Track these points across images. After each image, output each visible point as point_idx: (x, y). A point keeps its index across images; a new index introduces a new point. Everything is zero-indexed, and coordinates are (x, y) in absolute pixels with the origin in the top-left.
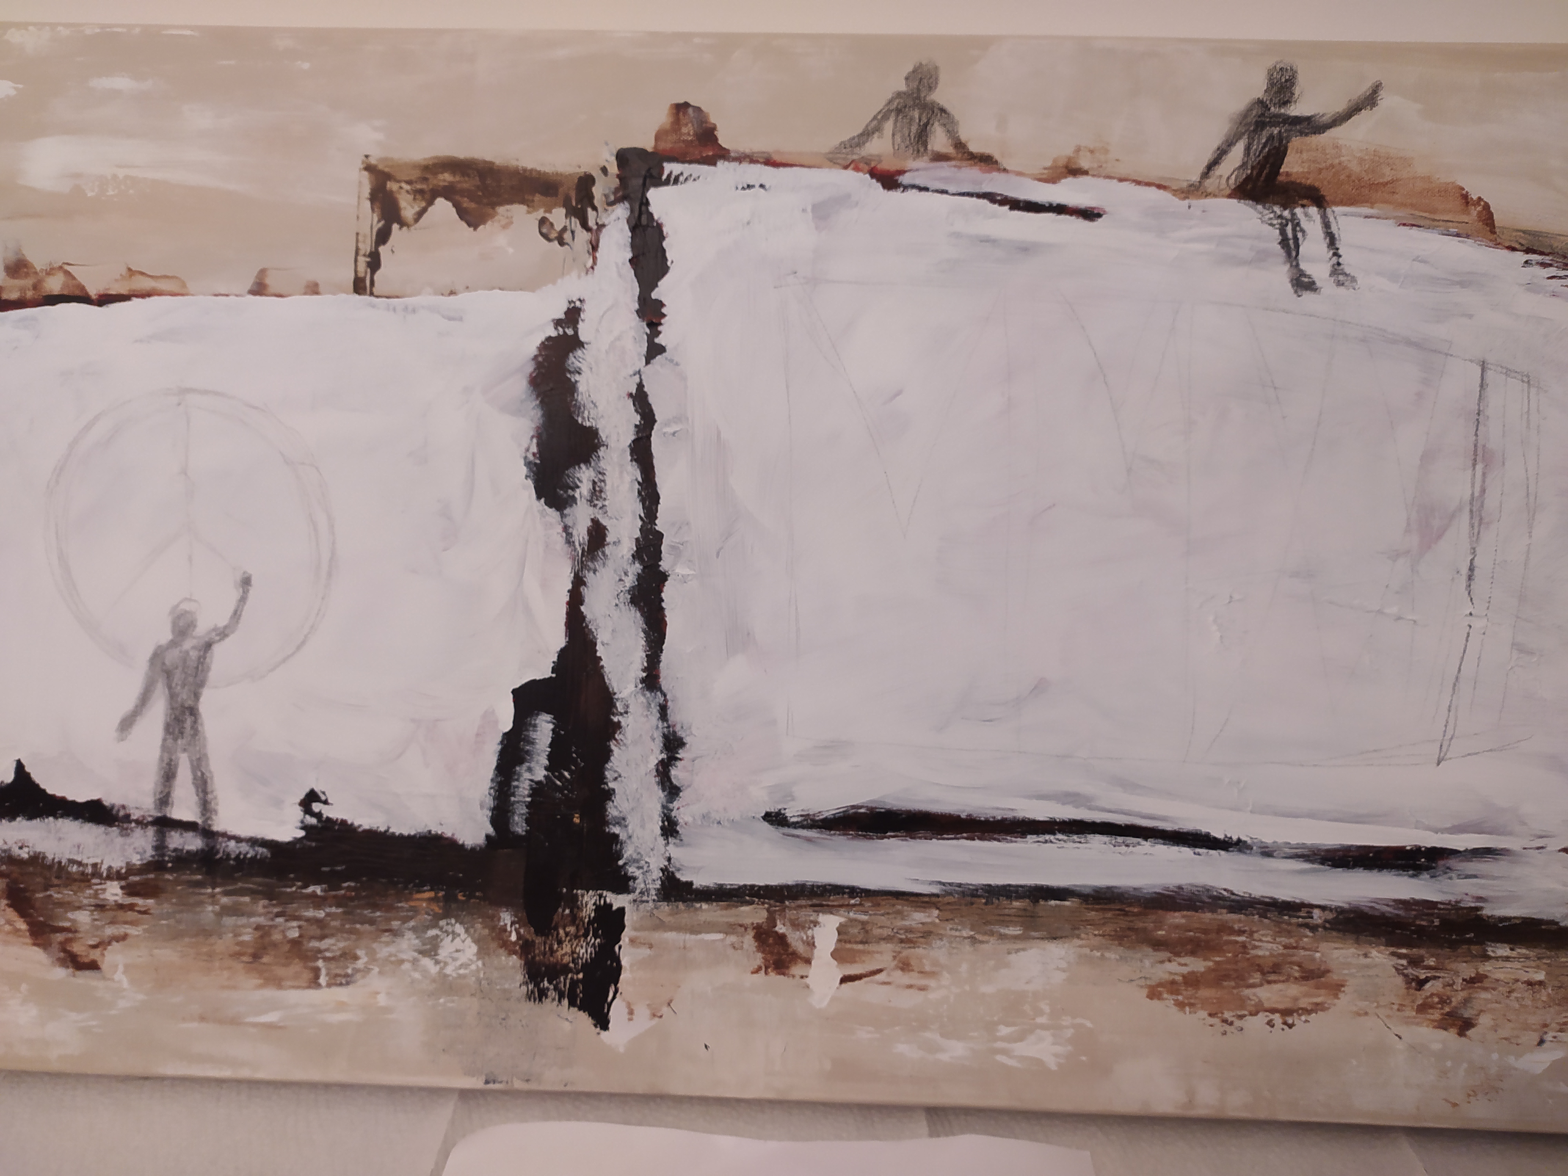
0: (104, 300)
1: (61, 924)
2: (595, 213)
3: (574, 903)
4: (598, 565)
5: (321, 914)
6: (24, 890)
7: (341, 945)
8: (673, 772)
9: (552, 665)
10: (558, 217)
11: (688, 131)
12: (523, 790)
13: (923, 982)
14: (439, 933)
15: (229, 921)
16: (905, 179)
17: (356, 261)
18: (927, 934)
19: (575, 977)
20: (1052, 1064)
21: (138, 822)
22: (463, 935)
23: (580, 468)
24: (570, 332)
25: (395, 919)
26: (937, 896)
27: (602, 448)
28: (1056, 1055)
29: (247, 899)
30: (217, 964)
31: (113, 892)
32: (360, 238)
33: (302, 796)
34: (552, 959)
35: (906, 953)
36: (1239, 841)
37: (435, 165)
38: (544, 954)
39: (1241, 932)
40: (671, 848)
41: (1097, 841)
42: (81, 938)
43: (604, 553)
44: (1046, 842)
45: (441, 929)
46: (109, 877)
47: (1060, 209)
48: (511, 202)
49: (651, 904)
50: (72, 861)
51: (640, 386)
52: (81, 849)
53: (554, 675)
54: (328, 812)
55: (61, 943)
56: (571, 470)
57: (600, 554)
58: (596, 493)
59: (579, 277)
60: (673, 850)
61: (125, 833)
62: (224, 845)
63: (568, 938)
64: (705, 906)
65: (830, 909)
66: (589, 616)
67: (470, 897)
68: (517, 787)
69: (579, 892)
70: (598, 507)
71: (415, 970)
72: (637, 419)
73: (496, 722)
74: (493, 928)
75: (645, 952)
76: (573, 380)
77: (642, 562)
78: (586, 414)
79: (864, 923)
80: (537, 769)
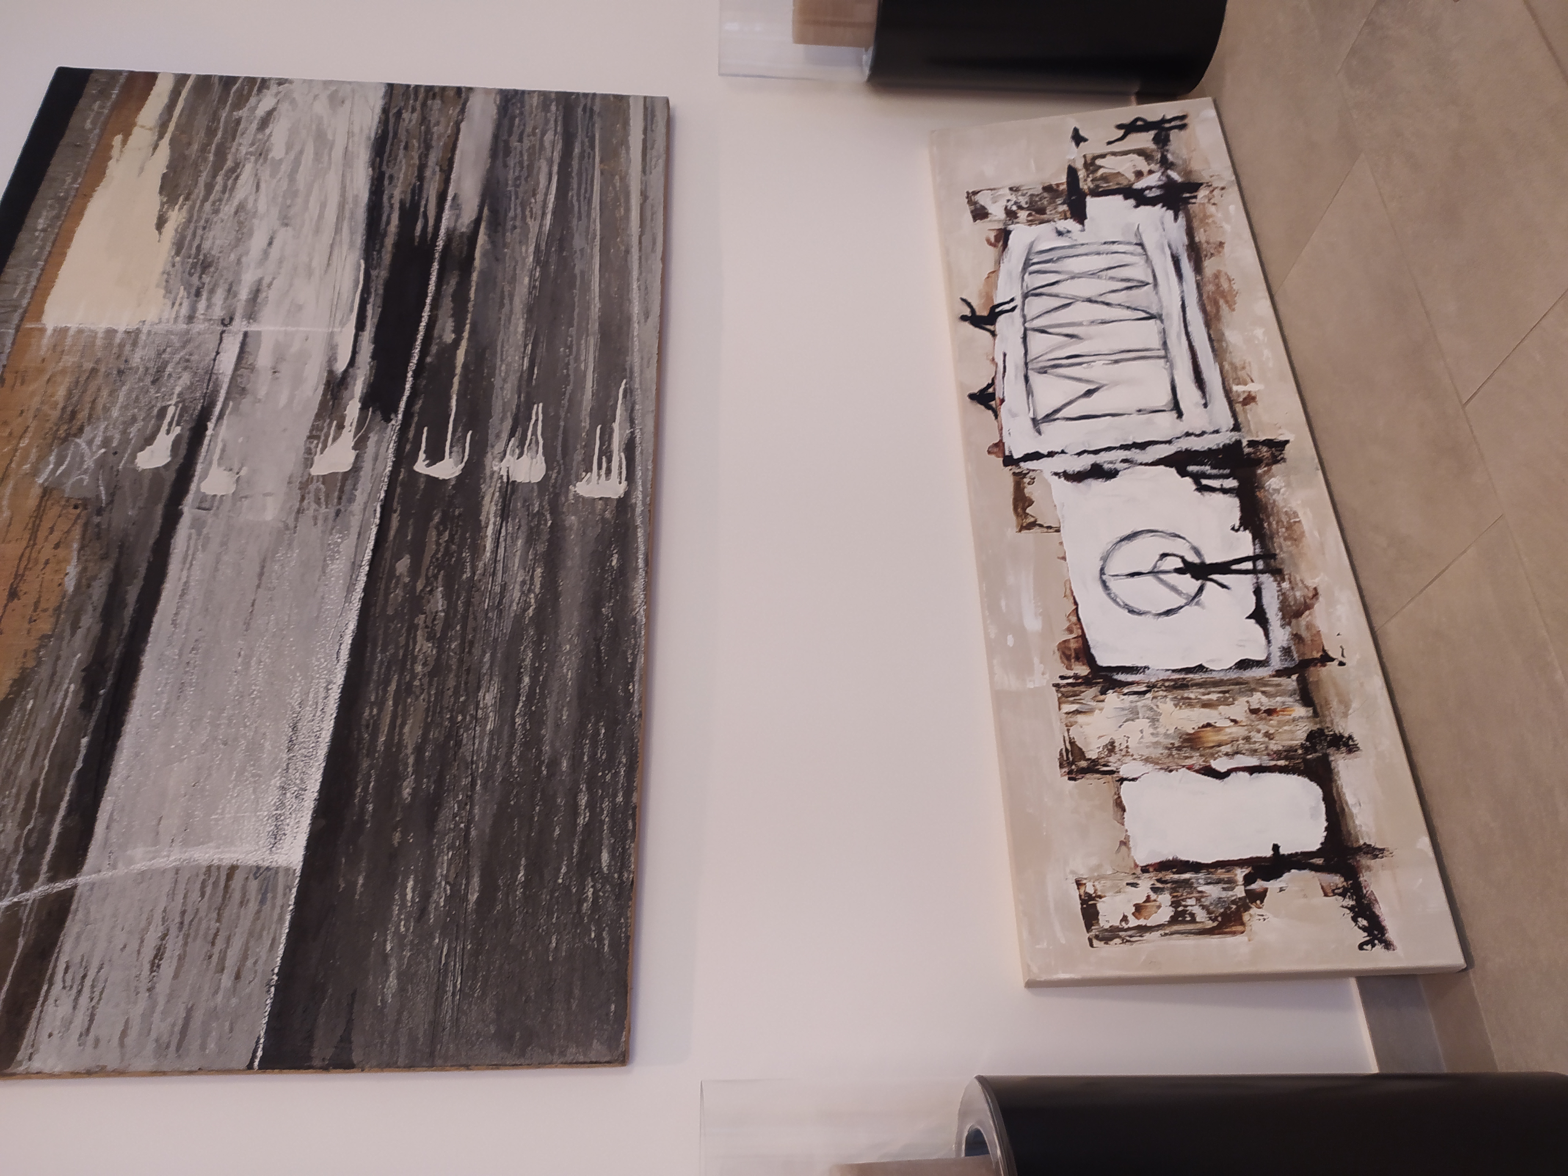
0: (1076, 603)
1: (1303, 600)
2: (1024, 471)
3: (1249, 454)
4: (1135, 460)
5: (1274, 523)
6: (1294, 613)
7: (1283, 516)
8: (1197, 433)
9: (1170, 469)
10: (1026, 480)
11: (996, 450)
12: (1215, 472)
13: (1247, 363)
14: (1270, 489)
15: (1285, 549)
16: (1001, 397)
17: (1050, 532)
18: (1232, 364)
21: (1257, 579)
22: (1269, 482)
23: (1104, 467)
24: (1062, 474)
25: (1269, 501)
26: (1218, 364)
27: (1097, 462)
28: (1261, 329)
29: (1276, 544)
30: (1302, 551)
31: (1286, 585)
32: (1043, 532)
33: (1233, 532)
35: (1239, 368)
36: (1181, 299)
37: (1016, 514)
38: (1269, 459)
39: (1209, 294)
41: (1190, 329)
42: (1306, 594)
44: (1194, 342)
45: (1268, 489)
46: (1281, 587)
48: (1024, 494)
49: (1243, 434)
50: (1278, 598)
51: (1075, 454)
52: (1273, 596)
53: (1174, 468)
54: (1238, 524)
55: (1310, 600)
56: (1105, 470)
57: (1131, 460)
58: (1111, 462)
59: (1044, 473)
60: (1224, 429)
61: (1262, 583)
62: (1258, 553)
63: (1262, 454)
64: (1240, 420)
65: (1231, 389)
66: (1152, 460)
67: (1255, 482)
70: (1116, 461)
71: (1285, 494)
72: (1086, 454)
74: (1264, 475)
75: (1260, 433)
77: (1131, 449)
78: (1087, 467)
79: (1233, 380)
80: (1207, 469)
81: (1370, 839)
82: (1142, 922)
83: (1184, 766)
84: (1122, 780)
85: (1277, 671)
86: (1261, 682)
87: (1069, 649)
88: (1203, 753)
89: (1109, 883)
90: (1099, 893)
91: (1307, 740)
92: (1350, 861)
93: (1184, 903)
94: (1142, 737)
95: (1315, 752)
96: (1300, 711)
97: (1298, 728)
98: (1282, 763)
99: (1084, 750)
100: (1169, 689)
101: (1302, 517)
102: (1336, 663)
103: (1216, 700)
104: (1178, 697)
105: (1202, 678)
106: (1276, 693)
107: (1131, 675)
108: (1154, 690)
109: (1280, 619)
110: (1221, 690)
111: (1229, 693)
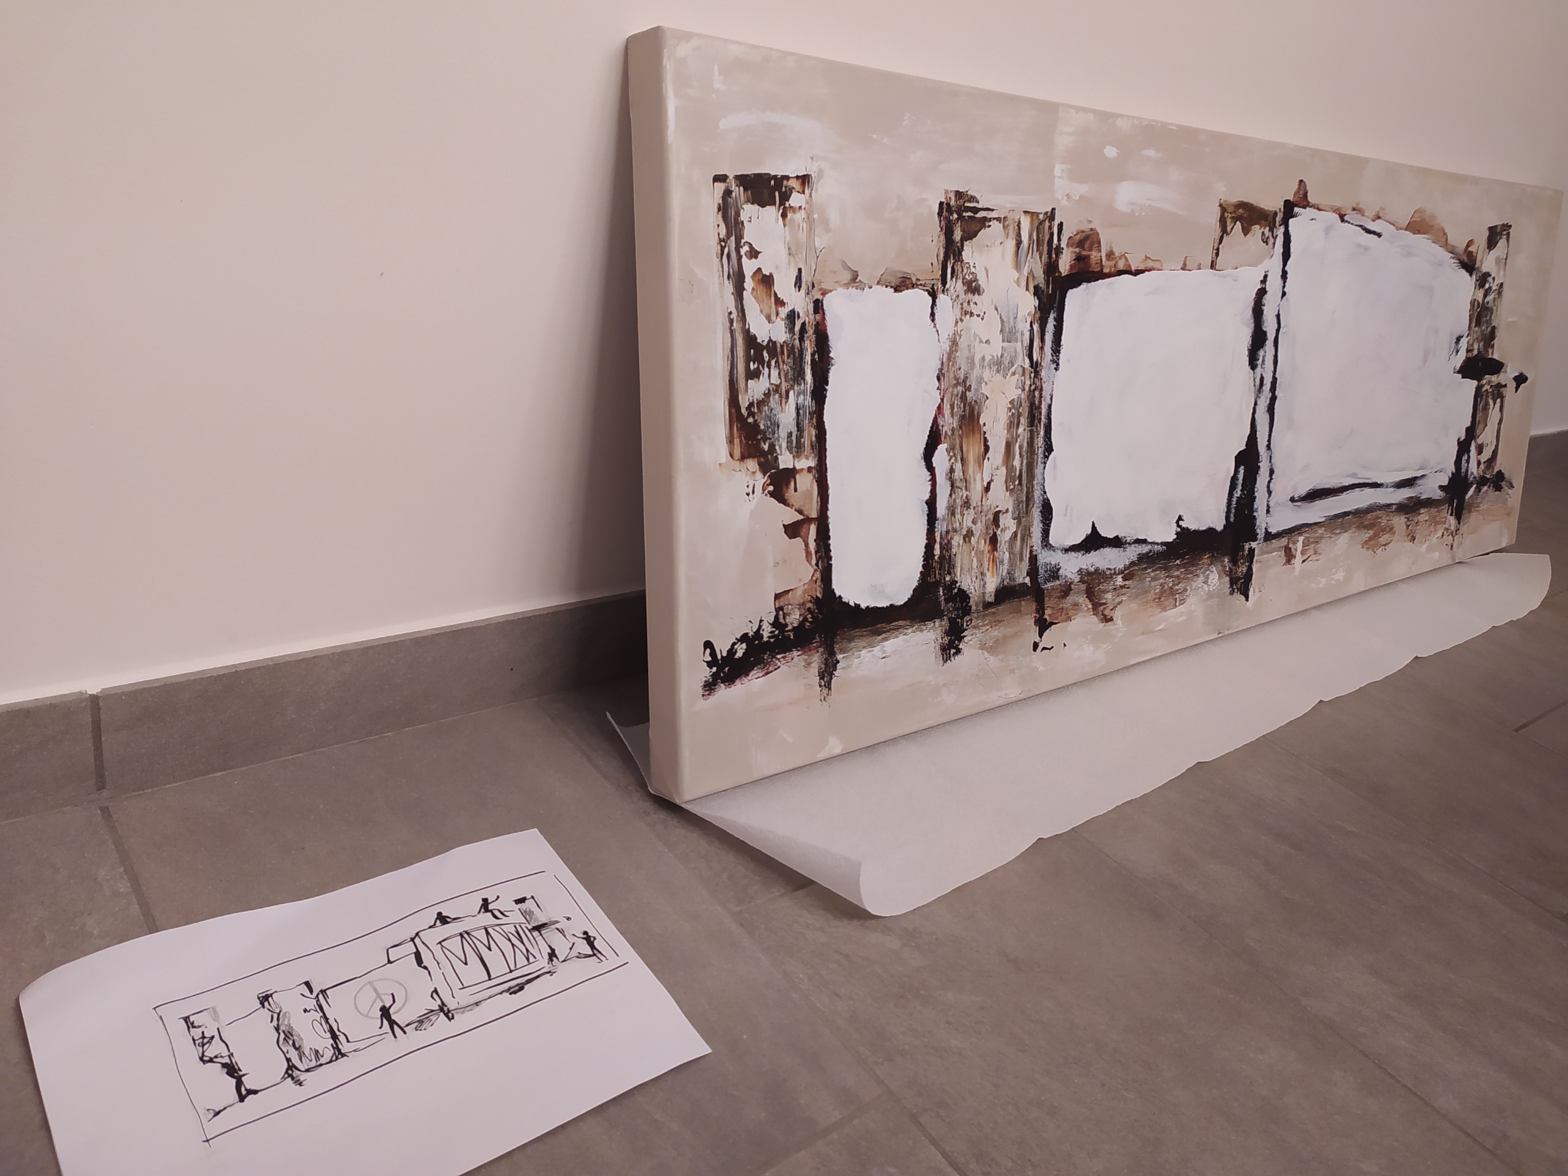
0: (1136, 273)
1: (1102, 602)
2: (1276, 229)
3: (1243, 549)
4: (1261, 395)
5: (1179, 573)
6: (1092, 588)
7: (1184, 586)
8: (1271, 485)
9: (1245, 443)
10: (1267, 231)
11: (1301, 192)
12: (1234, 501)
13: (1319, 557)
15: (1153, 584)
16: (1345, 219)
17: (1213, 253)
18: (1321, 538)
19: (1242, 581)
20: (1342, 580)
21: (1128, 543)
22: (1215, 572)
23: (1260, 350)
24: (1264, 287)
25: (1199, 569)
26: (1324, 522)
27: (1267, 341)
28: (1343, 577)
29: (1158, 572)
30: (1149, 606)
31: (1119, 580)
32: (1215, 241)
34: (1235, 575)
35: (1317, 547)
36: (1382, 483)
37: (1237, 206)
39: (1380, 518)
41: (1357, 491)
42: (1109, 607)
43: (1262, 390)
45: (1210, 570)
46: (1119, 573)
47: (1374, 233)
48: (1255, 223)
49: (1261, 544)
50: (1108, 569)
51: (1279, 311)
52: (1111, 562)
53: (1245, 447)
54: (1184, 524)
55: (1102, 611)
56: (1258, 352)
58: (1263, 362)
59: (1269, 260)
60: (1268, 519)
61: (1124, 550)
62: (1154, 548)
63: (1241, 565)
64: (1274, 541)
66: (1256, 419)
67: (1217, 554)
68: (1232, 501)
70: (1263, 368)
71: (1202, 591)
72: (1276, 327)
73: (1229, 472)
74: (1222, 566)
75: (1259, 565)
77: (1271, 392)
78: (1265, 325)
79: (1308, 538)
80: (1238, 491)
81: (843, 668)
82: (749, 284)
83: (942, 400)
84: (933, 295)
85: (1036, 558)
86: (1027, 534)
87: (1091, 250)
88: (956, 433)
89: (803, 236)
90: (789, 215)
91: (960, 589)
92: (818, 639)
93: (773, 362)
94: (981, 342)
95: (945, 599)
96: (992, 584)
97: (974, 579)
98: (937, 551)
99: (974, 239)
100: (1031, 393)
101: (1180, 609)
102: (1037, 639)
103: (1013, 465)
104: (1021, 408)
105: (1038, 447)
106: (1013, 553)
107: (1051, 340)
108: (1032, 373)
109: (1088, 569)
110: (1023, 473)
111: (1018, 484)
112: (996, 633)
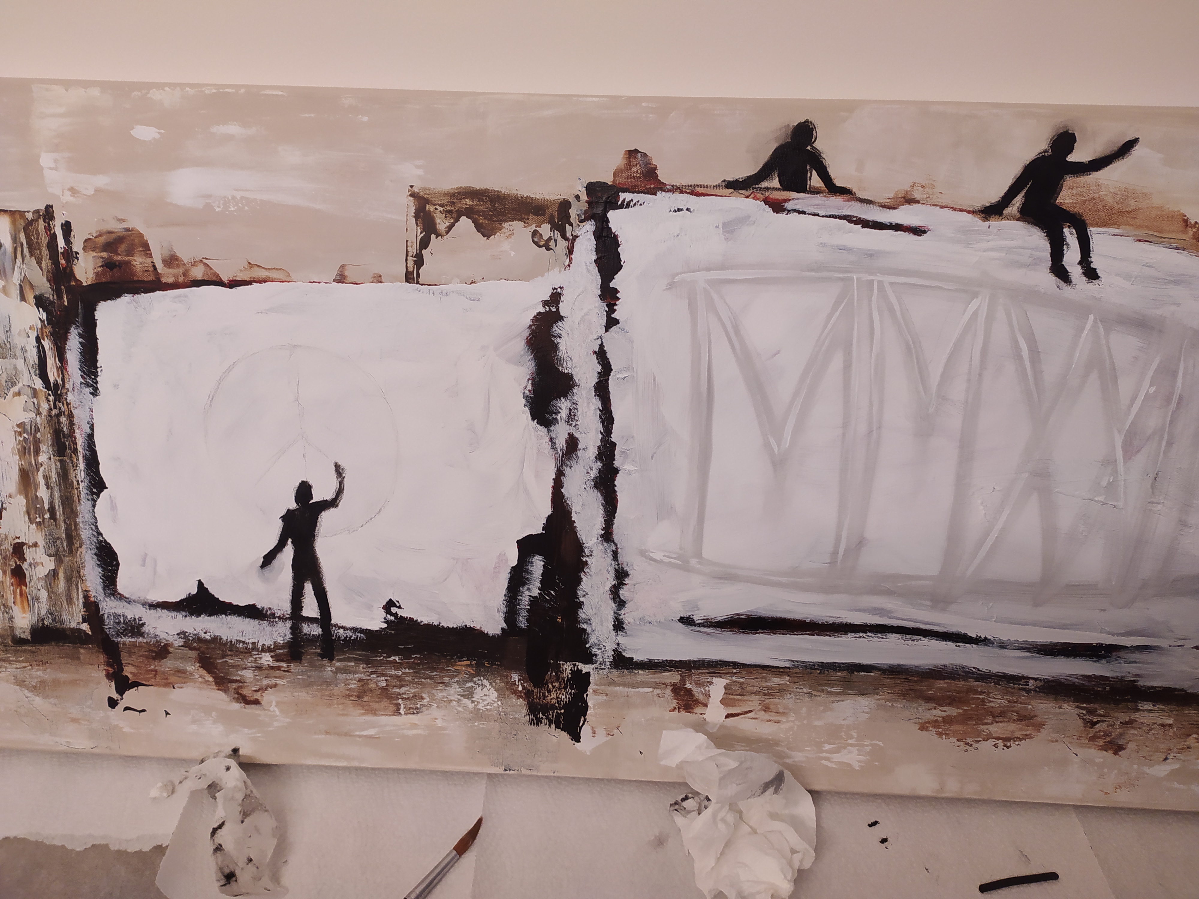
0: (233, 284)
1: (234, 678)
2: (571, 227)
3: (558, 669)
4: (573, 463)
5: (399, 673)
6: (210, 658)
7: (413, 691)
8: (621, 592)
9: (543, 525)
10: (545, 230)
11: (637, 169)
12: (525, 601)
13: (777, 718)
14: (474, 685)
15: (341, 676)
16: (789, 205)
17: (406, 260)
18: (781, 691)
19: (559, 711)
20: (856, 766)
21: (279, 618)
22: (489, 687)
23: (560, 399)
24: (554, 309)
25: (446, 676)
26: (789, 668)
27: (575, 387)
28: (860, 762)
29: (352, 664)
30: (335, 701)
31: (266, 659)
32: (409, 244)
34: (544, 701)
35: (767, 701)
36: (986, 638)
37: (459, 193)
38: (540, 698)
39: (982, 693)
40: (619, 637)
41: (893, 637)
42: (248, 686)
43: (576, 455)
44: (860, 637)
45: (475, 682)
46: (263, 650)
47: (897, 227)
48: (512, 218)
49: (606, 670)
50: (239, 641)
51: (602, 346)
52: (244, 635)
53: (544, 532)
54: (401, 613)
55: (235, 689)
56: (555, 401)
57: (574, 456)
58: (571, 416)
59: (560, 272)
60: (621, 639)
61: (272, 624)
62: (336, 632)
63: (554, 690)
64: (641, 672)
65: (720, 675)
66: (567, 495)
67: (492, 664)
68: (521, 600)
69: (561, 662)
70: (573, 425)
71: (459, 706)
72: (599, 368)
73: (507, 560)
74: (507, 683)
75: (603, 698)
76: (555, 342)
77: (601, 460)
78: (565, 365)
79: (741, 683)
80: (533, 589)
85: (96, 605)
86: (74, 575)
87: (130, 252)
96: (23, 620)
100: (53, 420)
101: (404, 720)
102: (115, 696)
103: (37, 496)
104: (39, 433)
105: (78, 481)
106: (53, 592)
107: (78, 359)
108: (49, 395)
109: (198, 634)
110: (57, 507)
111: (50, 518)
112: (39, 673)
